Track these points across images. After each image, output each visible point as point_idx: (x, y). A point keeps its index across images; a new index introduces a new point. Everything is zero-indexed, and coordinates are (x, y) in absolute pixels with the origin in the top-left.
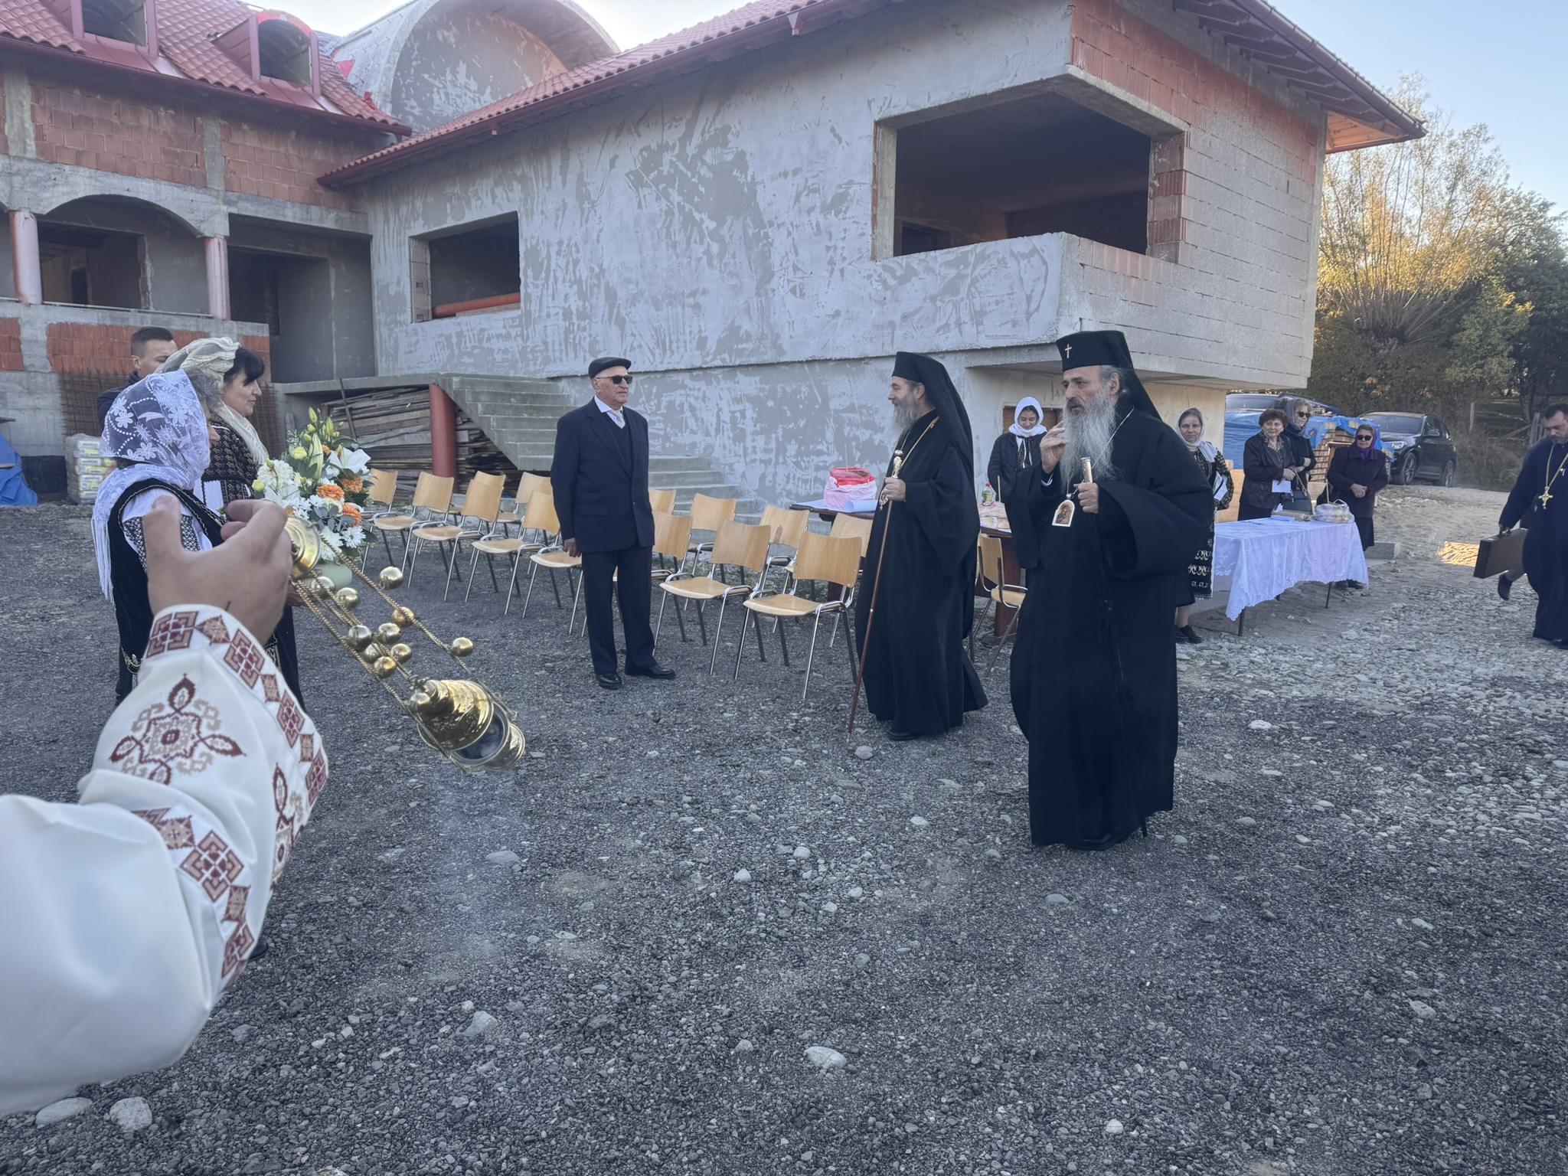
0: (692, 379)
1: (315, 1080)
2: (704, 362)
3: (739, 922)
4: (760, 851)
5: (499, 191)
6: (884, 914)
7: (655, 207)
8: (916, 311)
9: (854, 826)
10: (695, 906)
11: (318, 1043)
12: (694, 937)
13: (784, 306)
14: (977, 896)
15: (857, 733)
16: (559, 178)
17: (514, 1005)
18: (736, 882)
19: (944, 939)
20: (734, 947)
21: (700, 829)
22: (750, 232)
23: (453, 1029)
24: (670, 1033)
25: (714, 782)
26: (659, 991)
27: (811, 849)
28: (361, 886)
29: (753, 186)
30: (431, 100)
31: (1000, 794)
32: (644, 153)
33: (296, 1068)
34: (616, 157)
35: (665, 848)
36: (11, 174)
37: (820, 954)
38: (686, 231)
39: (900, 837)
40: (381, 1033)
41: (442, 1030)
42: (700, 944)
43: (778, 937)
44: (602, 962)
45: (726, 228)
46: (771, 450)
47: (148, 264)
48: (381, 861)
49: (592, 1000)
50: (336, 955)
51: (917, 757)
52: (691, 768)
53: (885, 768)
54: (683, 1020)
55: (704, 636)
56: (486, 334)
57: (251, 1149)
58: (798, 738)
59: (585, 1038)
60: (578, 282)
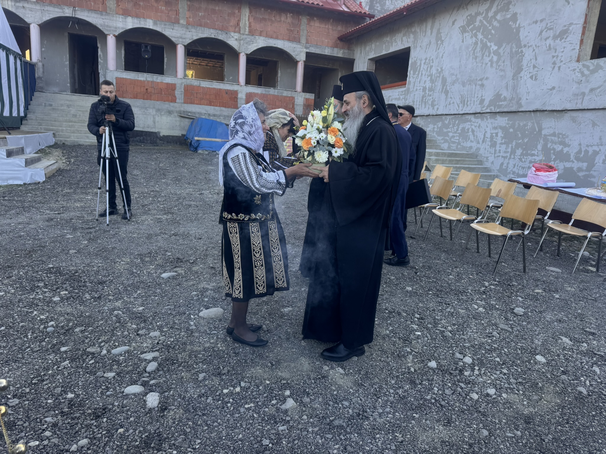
0: (475, 118)
1: (218, 408)
2: (482, 110)
3: (423, 390)
4: (445, 353)
5: (404, 39)
6: (505, 409)
7: (469, 40)
8: (599, 87)
9: (501, 353)
10: (404, 374)
11: (225, 391)
12: (398, 391)
13: (526, 84)
14: (565, 414)
15: (518, 300)
16: (430, 31)
17: (306, 400)
18: (428, 367)
19: (537, 436)
20: (416, 403)
21: (419, 333)
22: (514, 50)
23: (277, 403)
24: (369, 441)
25: (434, 310)
26: (372, 415)
27: (473, 359)
28: (270, 321)
29: (518, 29)
30: (385, 3)
31: (596, 354)
32: (469, 18)
33: (214, 400)
34: (455, 20)
35: (399, 338)
36: (240, 40)
37: (461, 422)
38: (482, 51)
39: (526, 365)
40: (249, 395)
41: (273, 402)
42: (400, 396)
43: (440, 405)
44: (351, 390)
45: (502, 49)
46: (508, 152)
47: (279, 71)
48: (282, 312)
49: (340, 409)
50: (248, 351)
51: (549, 320)
52: (424, 300)
53: (529, 323)
54: (378, 436)
55: (451, 236)
56: (391, 98)
57: (183, 433)
58: (484, 296)
59: (330, 429)
60: (431, 75)
